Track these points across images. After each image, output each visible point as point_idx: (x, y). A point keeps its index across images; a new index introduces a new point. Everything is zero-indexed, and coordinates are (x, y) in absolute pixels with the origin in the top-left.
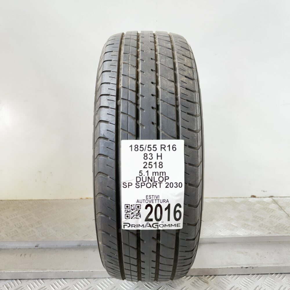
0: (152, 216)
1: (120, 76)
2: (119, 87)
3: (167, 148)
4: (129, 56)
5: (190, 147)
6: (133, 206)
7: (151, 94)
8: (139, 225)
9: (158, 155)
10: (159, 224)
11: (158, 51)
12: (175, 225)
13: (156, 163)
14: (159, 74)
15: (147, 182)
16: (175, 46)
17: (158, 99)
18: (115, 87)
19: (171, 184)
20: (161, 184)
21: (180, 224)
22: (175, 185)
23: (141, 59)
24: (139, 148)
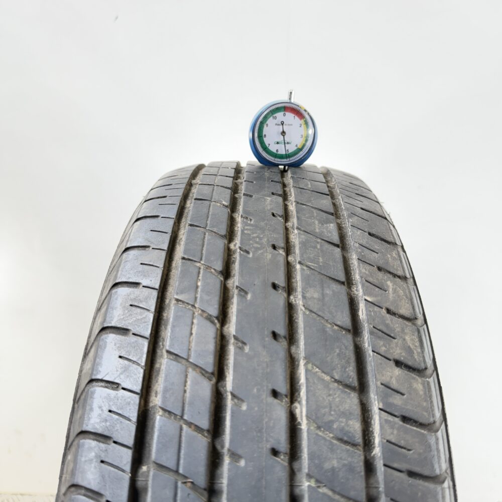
1: (159, 351)
2: (151, 405)
4: (199, 273)
7: (269, 446)
11: (297, 251)
14: (301, 348)
16: (349, 231)
17: (296, 465)
18: (132, 407)
23: (237, 287)
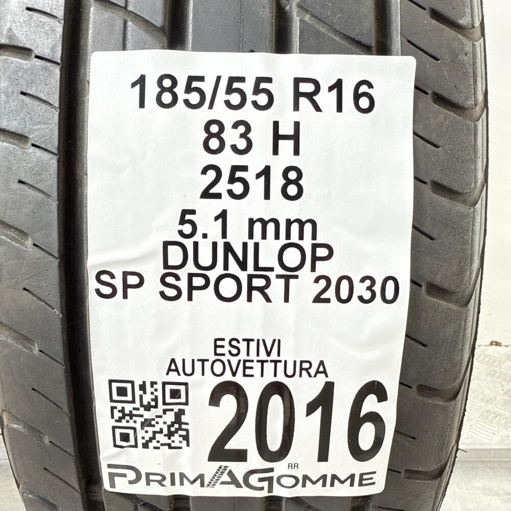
0: (245, 439)
3: (326, 99)
5: (440, 99)
6: (149, 389)
8: (182, 476)
9: (281, 132)
10: (275, 475)
12: (352, 477)
13: (266, 172)
15: (219, 270)
19: (345, 284)
20: (292, 281)
21: (375, 473)
22: (361, 289)
24: (180, 90)
